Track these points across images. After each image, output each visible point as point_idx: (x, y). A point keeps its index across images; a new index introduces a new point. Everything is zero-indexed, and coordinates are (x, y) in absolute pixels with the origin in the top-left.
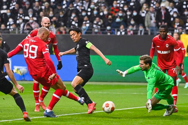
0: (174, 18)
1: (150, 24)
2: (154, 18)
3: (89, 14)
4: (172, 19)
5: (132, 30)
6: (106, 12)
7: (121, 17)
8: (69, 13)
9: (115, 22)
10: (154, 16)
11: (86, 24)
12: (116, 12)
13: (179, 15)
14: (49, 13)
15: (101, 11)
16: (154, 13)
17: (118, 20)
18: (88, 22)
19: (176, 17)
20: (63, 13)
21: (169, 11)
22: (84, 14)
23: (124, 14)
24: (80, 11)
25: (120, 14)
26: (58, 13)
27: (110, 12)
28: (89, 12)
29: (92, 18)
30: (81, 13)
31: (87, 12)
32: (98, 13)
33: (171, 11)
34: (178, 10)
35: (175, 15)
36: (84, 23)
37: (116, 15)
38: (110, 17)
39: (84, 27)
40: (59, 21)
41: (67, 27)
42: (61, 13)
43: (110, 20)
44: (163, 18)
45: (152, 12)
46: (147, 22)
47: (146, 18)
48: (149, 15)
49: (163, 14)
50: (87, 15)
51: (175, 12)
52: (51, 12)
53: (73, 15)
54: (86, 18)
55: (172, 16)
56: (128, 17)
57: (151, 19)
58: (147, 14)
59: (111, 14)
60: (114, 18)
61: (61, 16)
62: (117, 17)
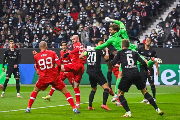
0: (103, 35)
1: (85, 40)
2: (87, 35)
3: (38, 32)
4: (101, 36)
5: (71, 44)
6: (51, 31)
7: (62, 35)
8: (23, 32)
9: (58, 38)
10: (88, 34)
11: (36, 40)
12: (58, 31)
13: (107, 32)
14: (8, 32)
15: (47, 30)
16: (88, 31)
17: (60, 37)
18: (37, 38)
19: (105, 35)
20: (18, 32)
21: (99, 29)
22: (34, 32)
23: (65, 33)
24: (31, 30)
25: (62, 33)
26: (14, 32)
27: (54, 31)
28: (38, 31)
29: (40, 36)
30: (32, 32)
31: (36, 31)
32: (45, 32)
33: (101, 29)
34: (106, 29)
35: (104, 33)
36: (34, 39)
37: (59, 33)
38: (54, 34)
39: (34, 43)
40: (15, 38)
41: (21, 43)
42: (16, 32)
43: (54, 37)
44: (95, 35)
45: (86, 31)
46: (83, 38)
47: (82, 35)
48: (84, 33)
49: (95, 32)
50: (36, 33)
51: (104, 30)
52: (9, 32)
53: (26, 33)
54: (35, 36)
55: (102, 34)
56: (68, 35)
57: (86, 36)
58: (82, 32)
59: (55, 33)
60: (57, 35)
61: (17, 34)
62: (59, 35)
